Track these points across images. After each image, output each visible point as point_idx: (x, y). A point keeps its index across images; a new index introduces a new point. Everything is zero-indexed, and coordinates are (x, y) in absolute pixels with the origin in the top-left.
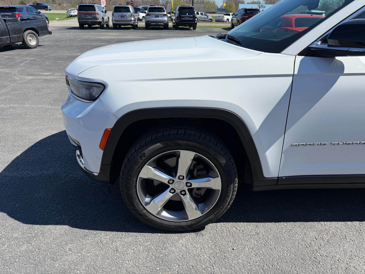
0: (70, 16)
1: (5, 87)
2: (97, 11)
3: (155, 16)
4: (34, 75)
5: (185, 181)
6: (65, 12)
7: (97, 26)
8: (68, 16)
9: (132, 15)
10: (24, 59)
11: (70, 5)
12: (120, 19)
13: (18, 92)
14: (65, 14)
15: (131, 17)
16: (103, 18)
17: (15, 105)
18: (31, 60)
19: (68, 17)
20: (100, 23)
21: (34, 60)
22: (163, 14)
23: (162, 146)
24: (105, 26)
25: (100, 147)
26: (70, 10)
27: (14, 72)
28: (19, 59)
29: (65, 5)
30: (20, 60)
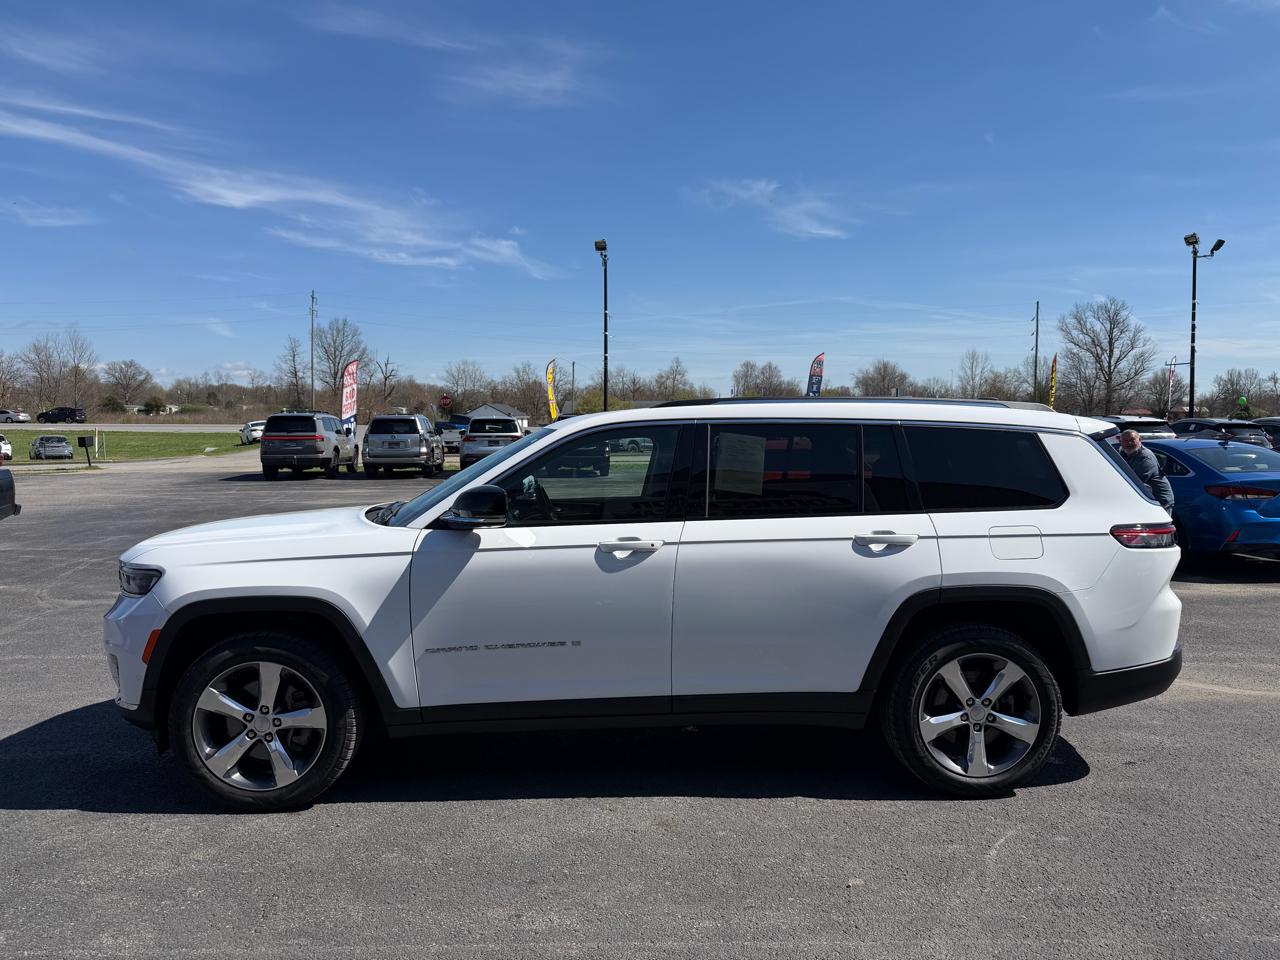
0: (251, 439)
1: (10, 622)
2: (321, 430)
3: (490, 442)
4: (90, 597)
5: (271, 716)
6: (235, 429)
7: (318, 469)
8: (245, 440)
9: (421, 441)
10: (75, 561)
11: (262, 406)
12: (385, 450)
13: (41, 632)
14: (237, 435)
15: (420, 446)
16: (336, 449)
17: (26, 657)
18: (93, 564)
19: (243, 444)
20: (325, 462)
21: (100, 564)
22: (512, 437)
23: (231, 655)
24: (343, 469)
25: (143, 659)
26: (253, 425)
27: (38, 592)
28: (61, 561)
29: (245, 407)
30: (63, 565)
